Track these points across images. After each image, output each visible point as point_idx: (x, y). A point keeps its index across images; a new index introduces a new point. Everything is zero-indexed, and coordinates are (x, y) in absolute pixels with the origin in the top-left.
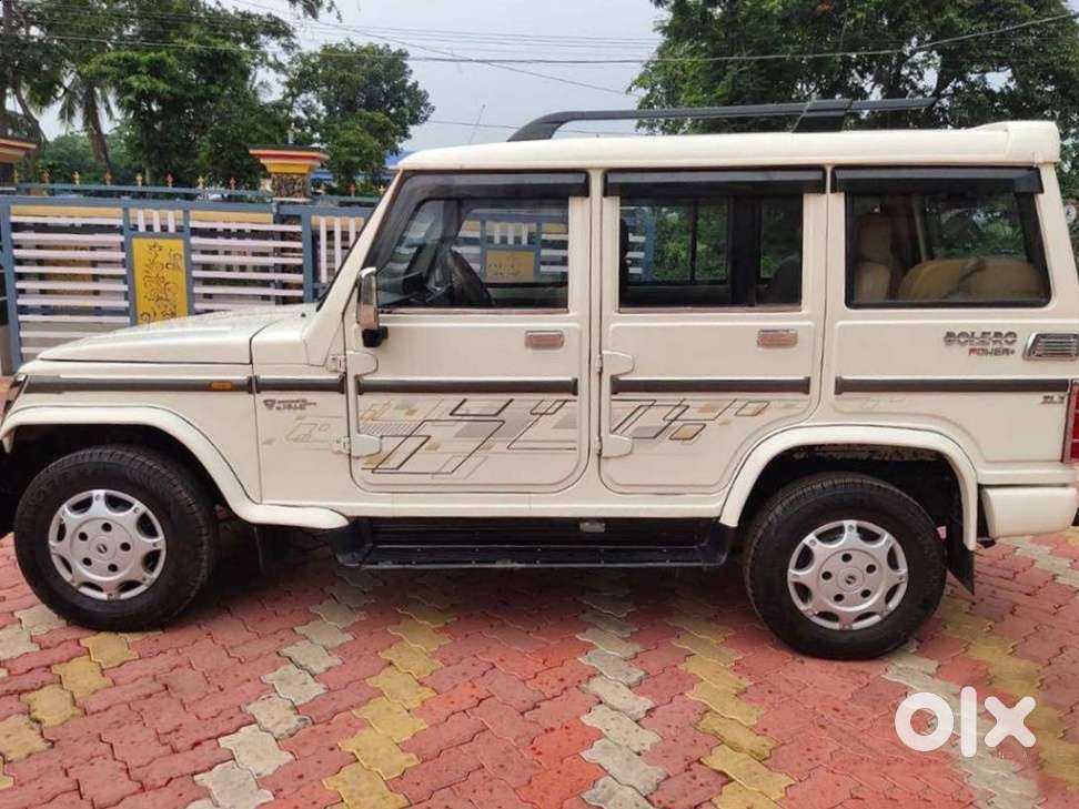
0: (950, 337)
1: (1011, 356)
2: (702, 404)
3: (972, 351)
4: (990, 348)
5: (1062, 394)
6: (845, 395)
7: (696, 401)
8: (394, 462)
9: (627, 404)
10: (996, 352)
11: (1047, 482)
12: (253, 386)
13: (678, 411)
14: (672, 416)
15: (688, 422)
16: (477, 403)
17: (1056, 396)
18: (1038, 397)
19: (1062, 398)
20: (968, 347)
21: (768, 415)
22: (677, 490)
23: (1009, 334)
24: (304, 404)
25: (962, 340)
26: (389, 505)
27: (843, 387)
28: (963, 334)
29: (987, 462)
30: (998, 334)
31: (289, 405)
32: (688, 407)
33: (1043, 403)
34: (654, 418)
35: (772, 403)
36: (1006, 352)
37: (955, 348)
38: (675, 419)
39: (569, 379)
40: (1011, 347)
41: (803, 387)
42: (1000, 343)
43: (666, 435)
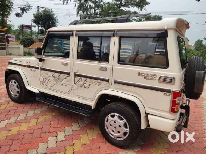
0: (139, 74)
1: (155, 81)
2: (89, 81)
3: (145, 78)
4: (149, 78)
5: (169, 94)
6: (116, 84)
7: (89, 80)
8: (45, 83)
9: (77, 79)
10: (151, 79)
11: (166, 117)
12: (29, 67)
13: (86, 82)
14: (84, 83)
15: (87, 85)
16: (56, 75)
17: (168, 94)
18: (163, 93)
19: (170, 95)
20: (144, 77)
21: (101, 86)
22: (86, 98)
23: (155, 75)
24: (35, 71)
25: (142, 75)
26: (44, 91)
27: (116, 82)
28: (142, 73)
29: (149, 108)
30: (151, 75)
31: (33, 71)
32: (87, 81)
33: (164, 95)
34: (81, 82)
35: (102, 83)
36: (153, 79)
37: (141, 77)
38: (85, 83)
39: (68, 72)
40: (155, 79)
41: (108, 81)
42: (151, 77)
43: (83, 86)
